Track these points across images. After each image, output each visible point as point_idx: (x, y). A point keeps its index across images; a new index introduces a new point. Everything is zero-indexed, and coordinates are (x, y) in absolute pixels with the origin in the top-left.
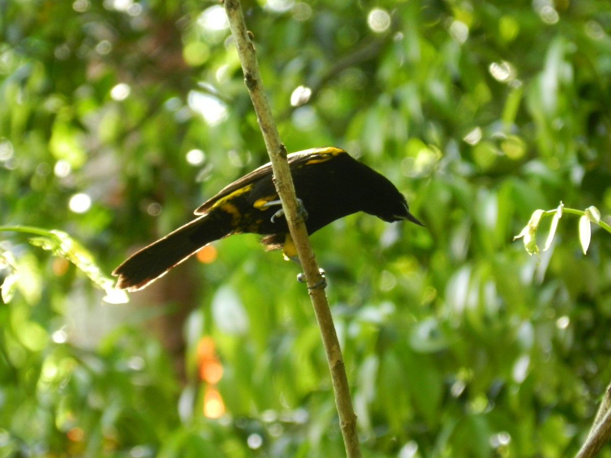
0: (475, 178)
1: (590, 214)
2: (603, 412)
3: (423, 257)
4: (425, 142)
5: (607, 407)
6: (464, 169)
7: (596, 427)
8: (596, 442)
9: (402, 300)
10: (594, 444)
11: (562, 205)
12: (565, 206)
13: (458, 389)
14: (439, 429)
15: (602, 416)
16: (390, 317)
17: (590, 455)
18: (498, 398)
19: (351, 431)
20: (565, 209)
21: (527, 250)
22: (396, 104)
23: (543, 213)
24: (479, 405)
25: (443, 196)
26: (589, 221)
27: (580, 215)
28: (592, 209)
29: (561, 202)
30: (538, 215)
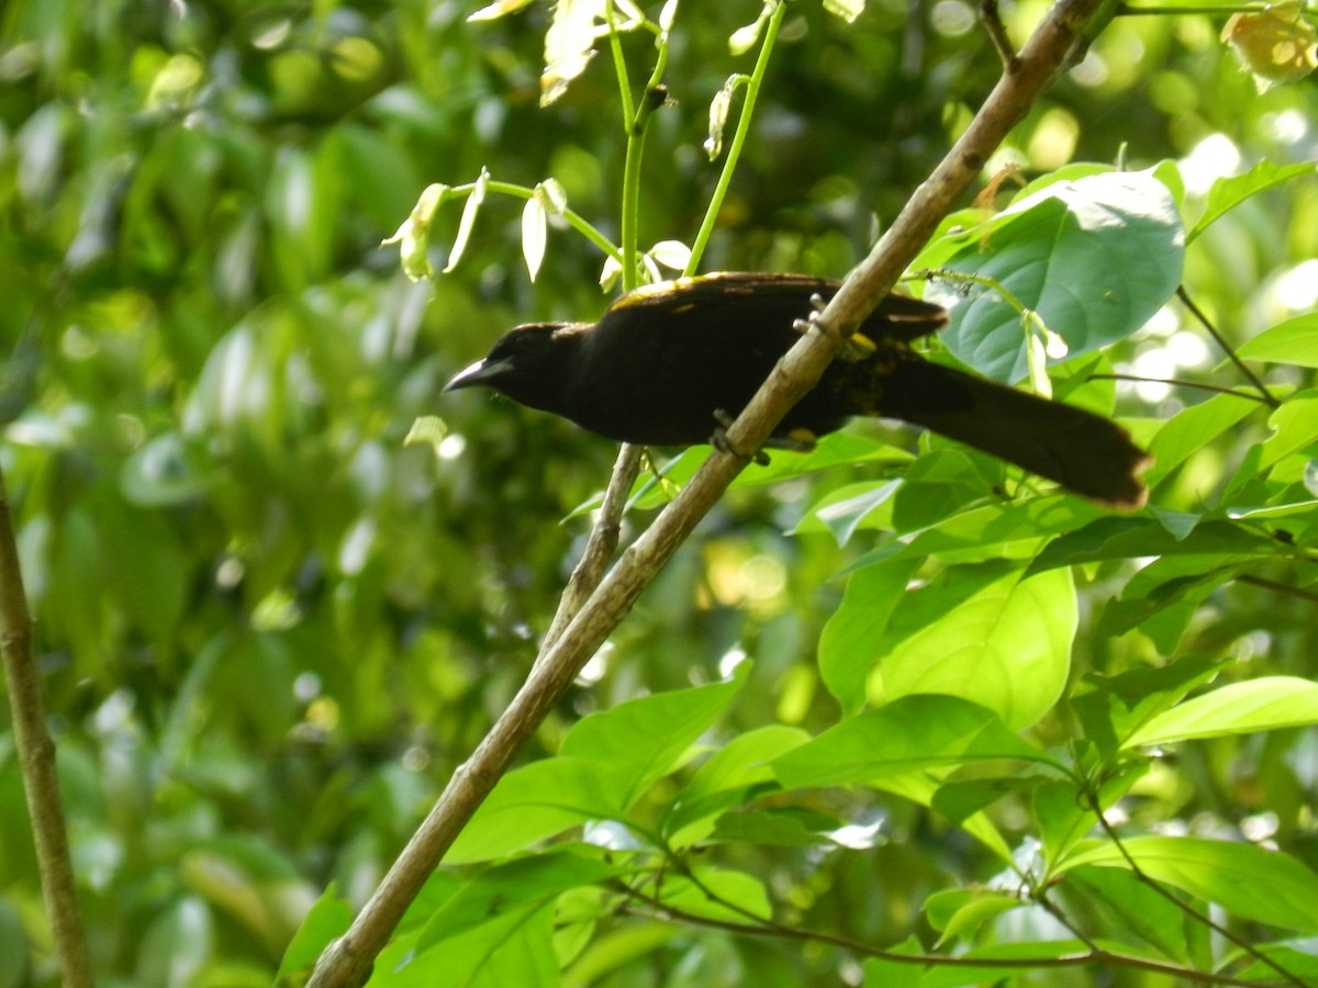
0: (272, 125)
1: (546, 196)
2: (563, 622)
3: (161, 290)
5: (571, 612)
6: (247, 104)
7: (546, 653)
8: (544, 687)
9: (107, 385)
10: (540, 690)
11: (485, 174)
12: (493, 178)
13: (227, 574)
14: (183, 662)
15: (561, 630)
16: (78, 433)
17: (531, 714)
18: (313, 594)
19: (21, 655)
20: (493, 183)
21: (407, 269)
23: (445, 192)
24: (274, 611)
25: (205, 161)
26: (543, 211)
27: (525, 197)
28: (550, 185)
29: (484, 169)
30: (433, 195)
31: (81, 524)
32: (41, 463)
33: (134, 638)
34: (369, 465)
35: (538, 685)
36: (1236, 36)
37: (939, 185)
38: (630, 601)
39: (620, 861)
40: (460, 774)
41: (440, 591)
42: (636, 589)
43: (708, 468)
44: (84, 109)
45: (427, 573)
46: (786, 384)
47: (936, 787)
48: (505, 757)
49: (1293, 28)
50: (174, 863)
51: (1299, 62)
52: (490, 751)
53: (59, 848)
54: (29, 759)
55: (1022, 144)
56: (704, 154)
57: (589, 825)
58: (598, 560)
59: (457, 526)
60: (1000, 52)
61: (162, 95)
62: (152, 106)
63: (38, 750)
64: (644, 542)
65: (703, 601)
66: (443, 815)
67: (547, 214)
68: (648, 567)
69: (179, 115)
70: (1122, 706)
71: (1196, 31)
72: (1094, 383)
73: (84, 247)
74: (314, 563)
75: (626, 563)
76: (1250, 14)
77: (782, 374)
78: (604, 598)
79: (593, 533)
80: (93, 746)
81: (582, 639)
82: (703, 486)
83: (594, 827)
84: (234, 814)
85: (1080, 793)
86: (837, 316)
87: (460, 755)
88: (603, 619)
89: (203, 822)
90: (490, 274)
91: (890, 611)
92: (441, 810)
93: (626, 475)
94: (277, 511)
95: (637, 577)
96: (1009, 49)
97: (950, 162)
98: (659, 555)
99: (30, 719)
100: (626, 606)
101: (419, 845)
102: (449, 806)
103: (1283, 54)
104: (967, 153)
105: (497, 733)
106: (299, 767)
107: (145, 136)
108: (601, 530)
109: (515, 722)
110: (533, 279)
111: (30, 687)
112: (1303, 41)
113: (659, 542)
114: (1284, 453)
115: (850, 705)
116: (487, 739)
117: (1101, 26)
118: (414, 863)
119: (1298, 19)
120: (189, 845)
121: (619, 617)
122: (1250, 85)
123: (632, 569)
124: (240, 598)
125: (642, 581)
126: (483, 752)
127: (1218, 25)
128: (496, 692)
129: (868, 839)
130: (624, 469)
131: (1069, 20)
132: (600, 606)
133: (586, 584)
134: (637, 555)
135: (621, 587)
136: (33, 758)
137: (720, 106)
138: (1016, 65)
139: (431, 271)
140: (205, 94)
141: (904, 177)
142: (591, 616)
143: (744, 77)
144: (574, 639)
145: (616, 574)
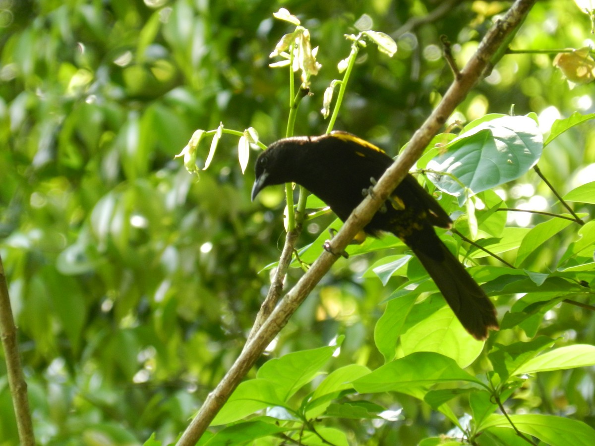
1: (249, 135)
2: (257, 328)
3: (74, 177)
4: (76, 66)
5: (261, 323)
6: (115, 92)
7: (250, 342)
8: (248, 357)
9: (50, 219)
10: (247, 359)
11: (222, 126)
12: (225, 127)
13: (106, 306)
14: (84, 344)
15: (256, 331)
17: (242, 370)
18: (145, 315)
19: (11, 343)
20: (225, 129)
21: (187, 169)
22: (48, 25)
23: (204, 133)
24: (128, 321)
25: (96, 118)
26: (247, 142)
27: (240, 135)
28: (251, 130)
29: (221, 122)
30: (198, 134)
31: (38, 283)
32: (20, 255)
33: (63, 336)
34: (170, 257)
35: (246, 357)
36: (560, 63)
37: (426, 131)
38: (287, 319)
39: (282, 425)
40: (210, 397)
41: (202, 312)
42: (289, 314)
43: (322, 259)
44: (39, 93)
45: (196, 305)
46: (357, 221)
47: (426, 392)
48: (231, 389)
49: (585, 60)
50: (80, 434)
51: (589, 76)
52: (224, 387)
53: (29, 430)
54: (15, 390)
55: (464, 111)
56: (321, 116)
57: (268, 409)
58: (273, 300)
59: (210, 284)
60: (453, 70)
61: (75, 88)
62: (71, 93)
63: (19, 386)
64: (293, 292)
65: (321, 316)
66: (203, 415)
67: (249, 143)
68: (295, 303)
69: (84, 97)
70: (511, 358)
71: (542, 60)
72: (499, 212)
73: (41, 158)
74: (145, 301)
75: (285, 301)
76: (566, 54)
77: (355, 216)
78: (275, 318)
79: (271, 287)
80: (44, 383)
81: (265, 336)
82: (319, 267)
83: (271, 409)
84: (109, 414)
85: (491, 397)
86: (380, 190)
87: (210, 388)
88: (275, 327)
89: (95, 417)
90: (225, 171)
91: (406, 315)
92: (202, 413)
93: (286, 261)
94: (128, 275)
95: (290, 308)
96: (457, 69)
97: (430, 120)
98: (300, 298)
99: (16, 372)
100: (285, 321)
101: (192, 429)
102: (206, 411)
103: (581, 72)
104: (438, 116)
105: (227, 378)
106: (138, 393)
107: (68, 107)
108: (274, 286)
109: (235, 373)
110: (243, 173)
111: (15, 358)
112: (590, 66)
113: (300, 292)
114: (584, 247)
115: (388, 358)
116: (223, 381)
117: (498, 59)
118: (190, 437)
119: (587, 56)
120: (88, 426)
121: (282, 326)
122: (566, 85)
123: (287, 304)
124: (112, 315)
125: (292, 310)
126: (221, 387)
127: (552, 57)
128: (227, 359)
129: (396, 417)
130: (285, 259)
131: (483, 56)
132: (274, 321)
133: (268, 311)
134: (290, 298)
135: (282, 313)
136: (17, 390)
137: (329, 94)
138: (460, 77)
139: (198, 169)
140: (94, 87)
141: (412, 126)
142: (269, 325)
143: (339, 81)
144: (261, 336)
145: (281, 306)
